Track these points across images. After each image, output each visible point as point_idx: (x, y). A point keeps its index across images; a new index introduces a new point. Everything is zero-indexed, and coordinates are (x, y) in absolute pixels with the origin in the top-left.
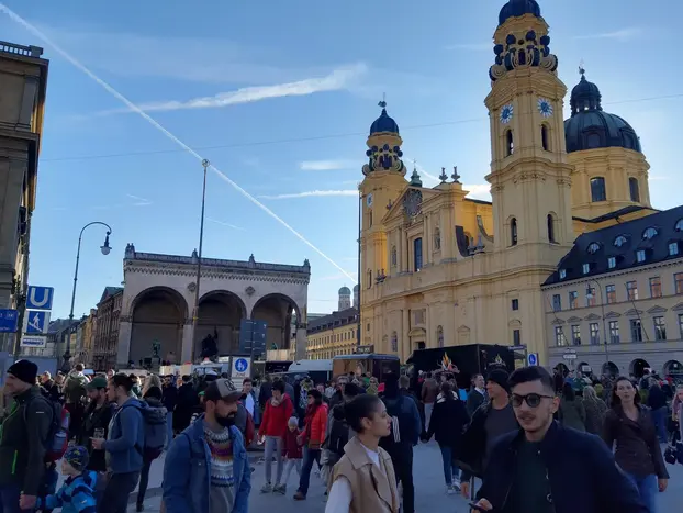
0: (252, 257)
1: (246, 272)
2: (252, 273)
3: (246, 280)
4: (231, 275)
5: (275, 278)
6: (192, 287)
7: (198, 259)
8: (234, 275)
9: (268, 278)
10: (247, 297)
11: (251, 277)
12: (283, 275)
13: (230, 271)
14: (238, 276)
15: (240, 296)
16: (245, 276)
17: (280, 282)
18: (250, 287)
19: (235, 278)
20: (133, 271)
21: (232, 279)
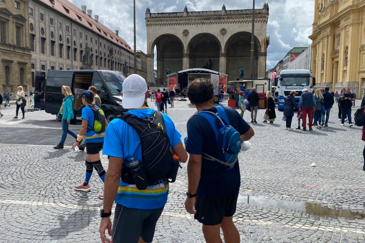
0: (224, 7)
1: (220, 18)
2: (224, 19)
3: (220, 24)
4: (209, 22)
5: (241, 20)
6: (186, 33)
7: (188, 13)
8: (211, 21)
9: (236, 20)
10: (222, 36)
11: (224, 21)
12: (247, 17)
13: (209, 19)
14: (214, 21)
15: (216, 36)
16: (219, 21)
17: (245, 23)
18: (223, 29)
19: (213, 24)
20: (150, 26)
21: (210, 24)
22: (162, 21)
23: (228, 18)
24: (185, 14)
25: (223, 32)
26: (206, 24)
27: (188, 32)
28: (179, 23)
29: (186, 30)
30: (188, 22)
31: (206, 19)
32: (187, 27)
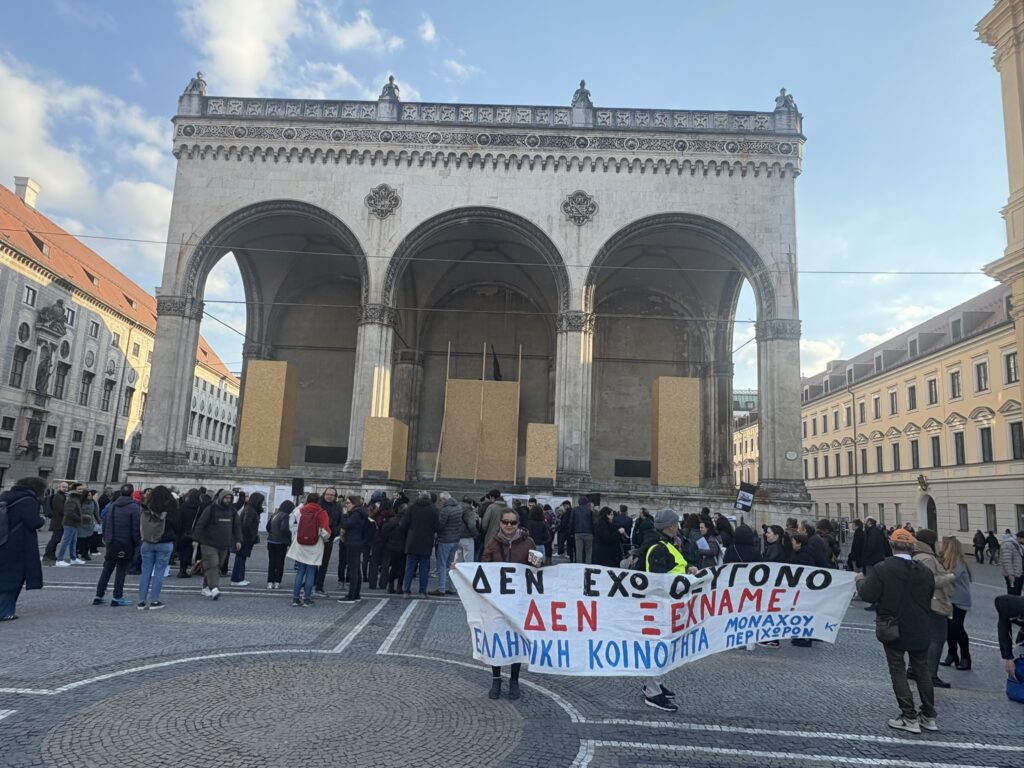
1: (562, 143)
2: (583, 144)
3: (562, 170)
4: (508, 154)
5: (668, 159)
6: (383, 202)
7: (400, 106)
8: (520, 154)
9: (643, 158)
10: (572, 229)
11: (581, 156)
12: (700, 147)
13: (505, 142)
14: (532, 155)
15: (543, 226)
16: (557, 155)
17: (687, 173)
18: (580, 194)
19: (526, 166)
20: (197, 158)
21: (513, 167)
22: (260, 134)
23: (605, 144)
24: (385, 112)
25: (579, 208)
26: (489, 166)
27: (396, 201)
28: (349, 149)
29: (384, 187)
30: (398, 150)
31: (492, 141)
32: (393, 176)
